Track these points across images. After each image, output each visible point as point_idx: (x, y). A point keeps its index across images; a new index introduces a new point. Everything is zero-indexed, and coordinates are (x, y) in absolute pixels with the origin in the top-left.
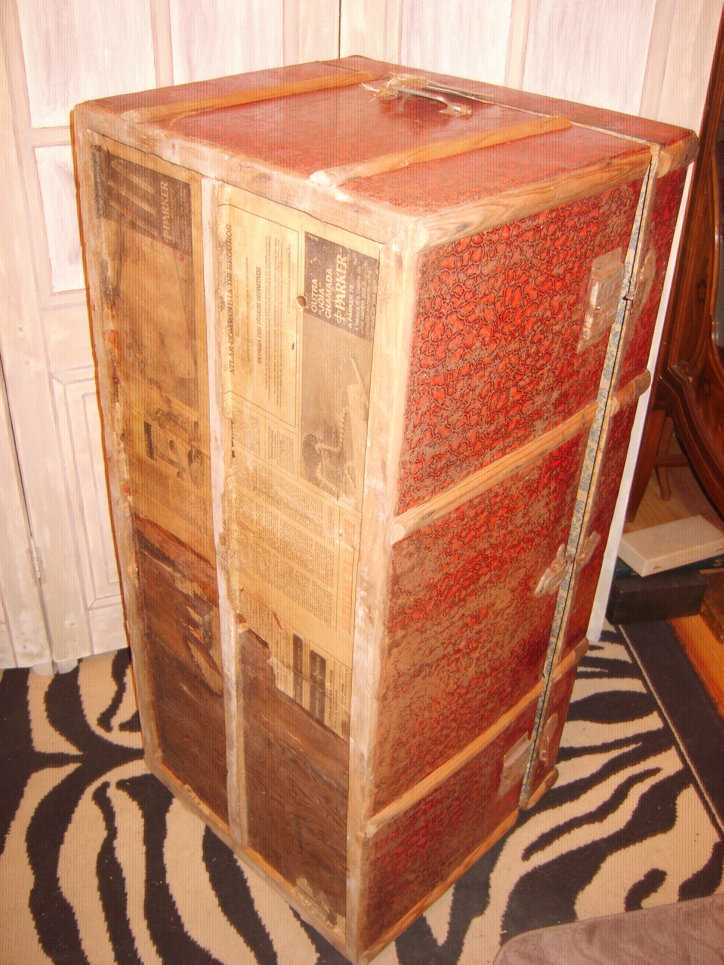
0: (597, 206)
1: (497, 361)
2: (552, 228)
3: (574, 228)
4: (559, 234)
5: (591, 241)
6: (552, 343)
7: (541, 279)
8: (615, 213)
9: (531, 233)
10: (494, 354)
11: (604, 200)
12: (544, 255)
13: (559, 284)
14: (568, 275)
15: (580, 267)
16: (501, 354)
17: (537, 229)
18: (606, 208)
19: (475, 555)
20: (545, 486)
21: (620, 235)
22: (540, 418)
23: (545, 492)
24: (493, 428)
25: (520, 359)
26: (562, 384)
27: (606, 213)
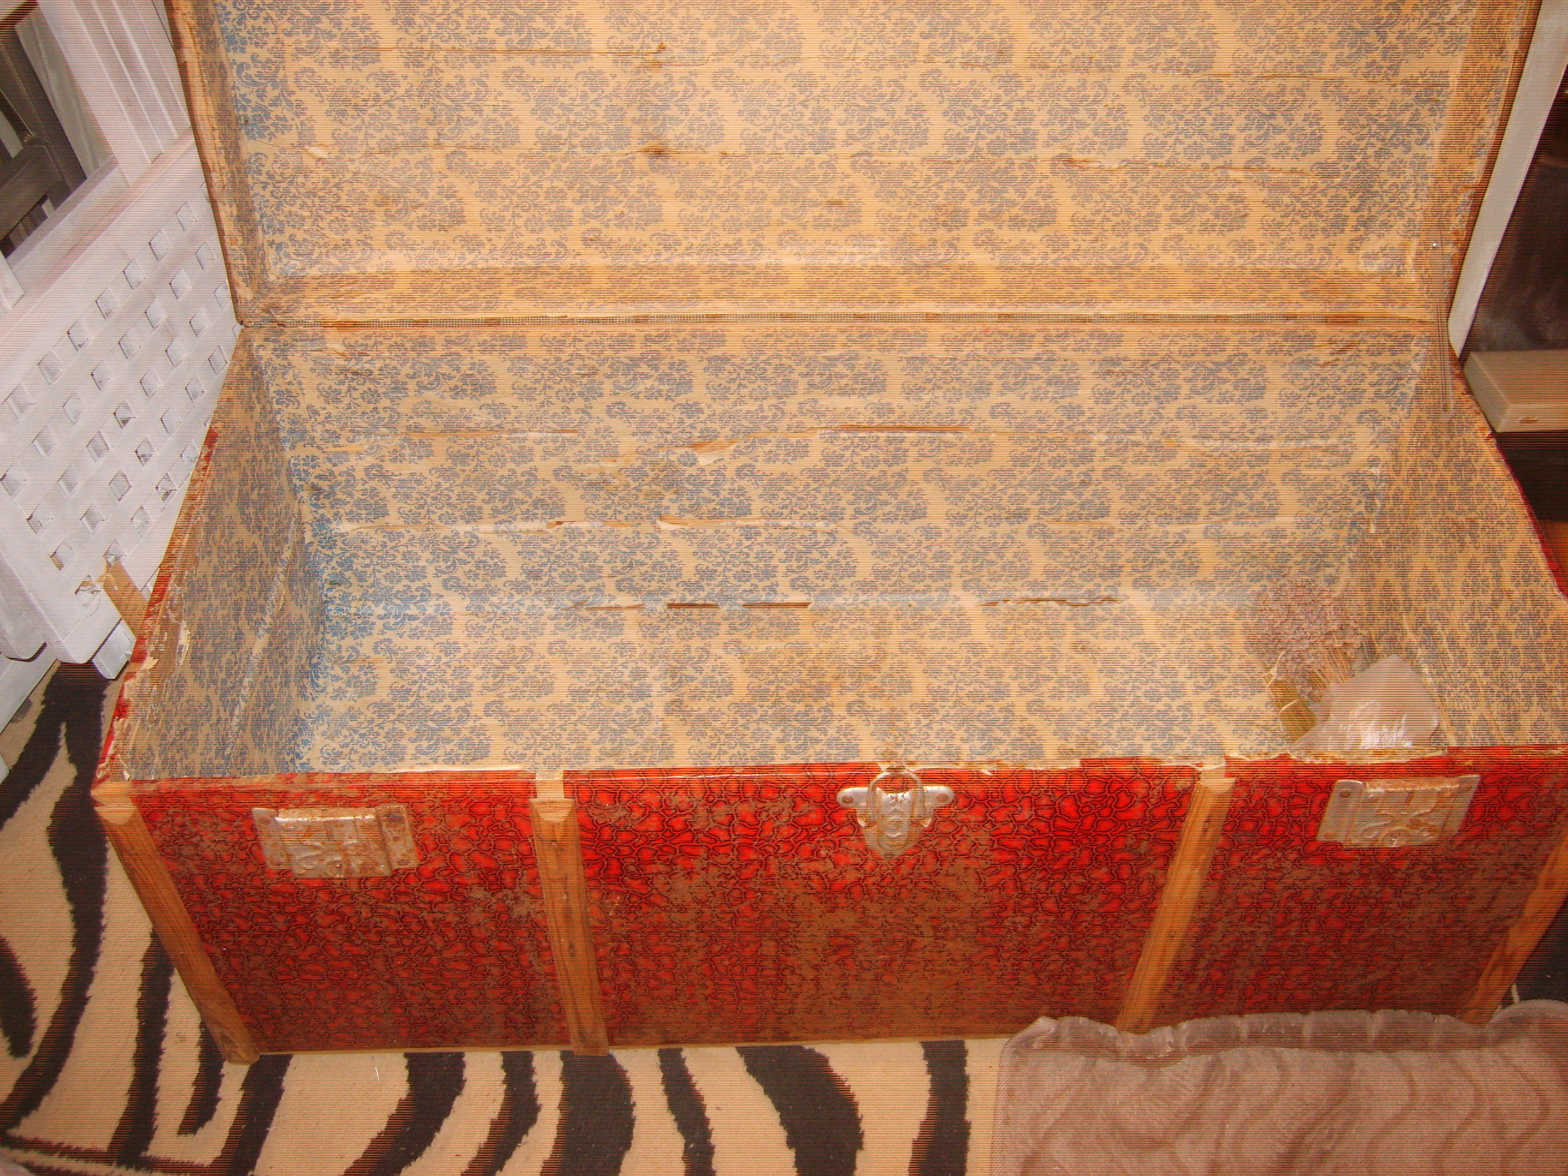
0: (190, 879)
1: (396, 980)
2: (225, 937)
3: (222, 907)
4: (232, 927)
5: (239, 882)
6: (387, 916)
7: (291, 942)
8: (197, 845)
9: (232, 960)
11: (181, 868)
12: (260, 942)
13: (299, 920)
14: (288, 909)
15: (276, 893)
16: (387, 977)
17: (227, 955)
18: (191, 865)
19: (706, 965)
20: (648, 881)
21: (230, 822)
22: (509, 909)
23: (659, 882)
24: (495, 970)
25: (399, 954)
26: (464, 885)
27: (198, 862)
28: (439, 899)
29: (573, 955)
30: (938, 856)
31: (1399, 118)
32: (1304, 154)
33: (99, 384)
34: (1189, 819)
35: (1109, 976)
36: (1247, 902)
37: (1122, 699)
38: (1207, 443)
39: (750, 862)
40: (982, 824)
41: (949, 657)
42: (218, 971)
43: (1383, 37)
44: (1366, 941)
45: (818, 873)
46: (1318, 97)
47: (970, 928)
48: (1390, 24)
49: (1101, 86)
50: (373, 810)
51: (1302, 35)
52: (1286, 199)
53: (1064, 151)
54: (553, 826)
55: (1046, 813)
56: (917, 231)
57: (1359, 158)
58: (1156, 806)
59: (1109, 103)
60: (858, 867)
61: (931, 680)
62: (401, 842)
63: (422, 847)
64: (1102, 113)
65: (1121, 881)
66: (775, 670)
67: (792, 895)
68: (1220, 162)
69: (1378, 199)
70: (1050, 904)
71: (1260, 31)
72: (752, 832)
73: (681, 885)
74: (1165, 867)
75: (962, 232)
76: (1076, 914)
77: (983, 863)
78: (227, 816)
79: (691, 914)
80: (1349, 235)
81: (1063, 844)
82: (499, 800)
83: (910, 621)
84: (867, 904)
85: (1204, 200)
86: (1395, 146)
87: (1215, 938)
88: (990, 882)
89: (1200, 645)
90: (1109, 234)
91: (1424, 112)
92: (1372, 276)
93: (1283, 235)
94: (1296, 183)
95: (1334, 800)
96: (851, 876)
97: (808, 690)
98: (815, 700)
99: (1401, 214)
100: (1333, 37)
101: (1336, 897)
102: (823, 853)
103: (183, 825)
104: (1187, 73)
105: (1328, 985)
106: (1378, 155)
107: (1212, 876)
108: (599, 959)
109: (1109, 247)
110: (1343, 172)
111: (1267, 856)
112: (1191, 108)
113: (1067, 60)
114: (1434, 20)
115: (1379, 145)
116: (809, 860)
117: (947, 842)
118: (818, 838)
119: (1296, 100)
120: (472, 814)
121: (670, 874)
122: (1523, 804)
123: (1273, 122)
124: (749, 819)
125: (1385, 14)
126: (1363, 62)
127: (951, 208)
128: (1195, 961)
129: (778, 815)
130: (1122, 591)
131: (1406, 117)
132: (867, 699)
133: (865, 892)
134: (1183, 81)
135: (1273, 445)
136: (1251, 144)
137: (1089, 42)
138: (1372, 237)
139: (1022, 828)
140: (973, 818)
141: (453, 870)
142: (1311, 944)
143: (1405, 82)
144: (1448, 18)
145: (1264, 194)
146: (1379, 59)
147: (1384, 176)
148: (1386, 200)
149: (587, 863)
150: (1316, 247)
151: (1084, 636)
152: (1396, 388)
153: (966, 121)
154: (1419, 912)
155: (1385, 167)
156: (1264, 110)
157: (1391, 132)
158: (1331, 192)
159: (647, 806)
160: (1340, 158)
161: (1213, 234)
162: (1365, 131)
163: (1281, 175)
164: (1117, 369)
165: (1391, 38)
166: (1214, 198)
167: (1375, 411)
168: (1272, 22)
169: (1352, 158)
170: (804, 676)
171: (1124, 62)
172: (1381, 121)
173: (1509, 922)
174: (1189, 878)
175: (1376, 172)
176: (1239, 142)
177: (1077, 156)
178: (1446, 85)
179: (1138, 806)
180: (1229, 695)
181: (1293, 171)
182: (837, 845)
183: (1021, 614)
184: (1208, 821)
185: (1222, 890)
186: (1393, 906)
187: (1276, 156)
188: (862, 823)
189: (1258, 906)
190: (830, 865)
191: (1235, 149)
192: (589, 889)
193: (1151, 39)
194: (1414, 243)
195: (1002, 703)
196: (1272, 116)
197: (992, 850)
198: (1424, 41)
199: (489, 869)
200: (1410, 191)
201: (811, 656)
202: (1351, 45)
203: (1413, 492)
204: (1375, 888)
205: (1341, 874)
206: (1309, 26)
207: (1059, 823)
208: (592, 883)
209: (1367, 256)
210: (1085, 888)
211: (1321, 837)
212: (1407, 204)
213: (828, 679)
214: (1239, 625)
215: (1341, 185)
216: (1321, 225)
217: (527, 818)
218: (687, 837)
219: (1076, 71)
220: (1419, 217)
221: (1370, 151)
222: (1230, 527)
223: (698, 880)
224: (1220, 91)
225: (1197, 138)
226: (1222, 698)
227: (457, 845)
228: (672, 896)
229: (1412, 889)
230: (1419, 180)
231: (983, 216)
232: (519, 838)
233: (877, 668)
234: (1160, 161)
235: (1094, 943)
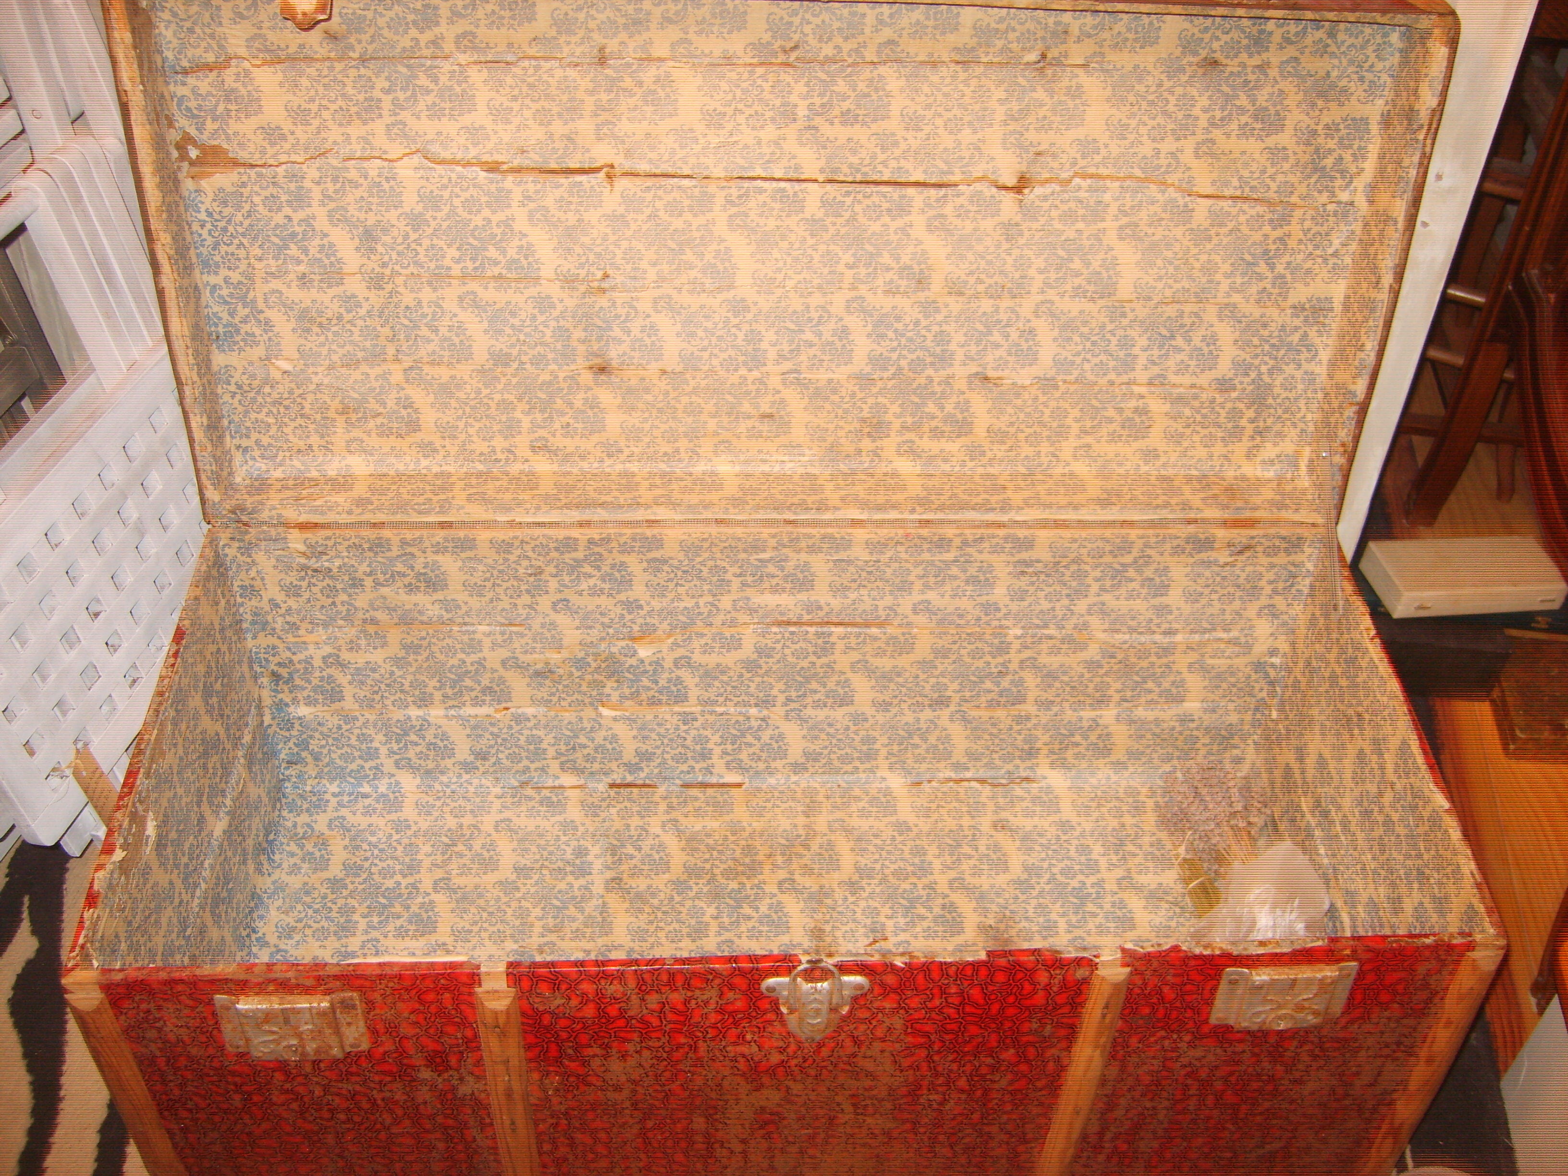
0: (153, 1060)
1: (346, 1153)
2: (184, 1114)
3: (182, 1086)
4: (190, 1105)
5: (199, 1064)
6: (338, 1094)
7: (247, 1119)
8: (160, 1030)
9: (190, 1135)
10: (335, 1158)
11: (143, 1050)
12: (217, 1119)
13: (255, 1098)
14: (245, 1088)
15: (233, 1073)
16: (337, 1151)
17: (185, 1131)
18: (154, 1048)
19: (640, 1140)
20: (585, 1063)
21: (193, 1008)
23: (596, 1063)
24: (440, 1145)
25: (349, 1130)
26: (413, 1067)
27: (160, 1045)
28: (388, 1079)
29: (514, 1130)
30: (856, 1041)
31: (1290, 339)
32: (1203, 371)
33: (73, 581)
34: (1089, 1005)
35: (1021, 1148)
36: (1147, 1079)
37: (1039, 876)
38: (1117, 636)
39: (679, 1046)
40: (895, 1011)
41: (876, 836)
42: (175, 1146)
43: (1272, 267)
44: (1261, 1114)
45: (744, 1056)
46: (1214, 320)
47: (888, 1105)
48: (1278, 254)
49: (1013, 311)
50: (328, 998)
51: (1197, 265)
52: (1187, 412)
53: (980, 370)
54: (496, 1013)
55: (955, 1000)
56: (843, 441)
57: (1253, 375)
58: (1058, 993)
59: (1021, 325)
60: (782, 1050)
61: (859, 858)
62: (353, 1028)
63: (373, 1031)
64: (1014, 335)
65: (1028, 1062)
66: (710, 849)
67: (720, 1076)
68: (1125, 378)
69: (1272, 411)
70: (962, 1083)
71: (1159, 262)
72: (682, 1019)
73: (616, 1067)
74: (1068, 1049)
75: (885, 442)
76: (986, 1091)
77: (897, 1045)
78: (190, 1003)
79: (626, 1093)
80: (1246, 443)
81: (972, 1029)
82: (446, 989)
83: (838, 800)
84: (791, 1084)
85: (1111, 413)
86: (1287, 364)
87: (1119, 1113)
88: (905, 1063)
89: (1114, 823)
90: (1023, 444)
91: (1312, 333)
92: (1270, 481)
93: (1185, 444)
94: (1196, 397)
95: (1223, 986)
96: (775, 1058)
97: (741, 868)
98: (748, 878)
99: (1295, 425)
100: (1226, 267)
101: (1231, 1074)
102: (749, 1037)
103: (148, 1011)
104: (1092, 300)
105: (1229, 1155)
106: (1270, 372)
107: (1113, 1056)
108: (539, 1135)
109: (1023, 455)
110: (1239, 386)
111: (1164, 1038)
112: (1097, 331)
113: (981, 288)
114: (1318, 252)
115: (1272, 362)
116: (735, 1044)
117: (863, 1027)
118: (744, 1024)
119: (1193, 324)
120: (421, 1001)
121: (606, 1057)
122: (1400, 988)
123: (1173, 343)
124: (680, 1007)
125: (1273, 247)
126: (1254, 289)
127: (875, 421)
128: (1101, 1134)
129: (706, 1003)
130: (1040, 772)
131: (1295, 338)
132: (797, 877)
133: (789, 1073)
134: (1089, 307)
135: (1179, 638)
136: (1154, 363)
137: (1001, 272)
138: (1268, 445)
139: (933, 1014)
140: (887, 1005)
141: (402, 1053)
142: (1209, 1118)
143: (1294, 307)
144: (1330, 251)
145: (1167, 407)
146: (1269, 286)
147: (1277, 391)
148: (1280, 411)
149: (528, 1047)
150: (1216, 454)
151: (1004, 815)
152: (1292, 585)
153: (888, 343)
154: (1310, 1086)
155: (1277, 383)
156: (1165, 332)
157: (1282, 352)
158: (1229, 405)
159: (584, 994)
160: (1236, 375)
161: (1120, 444)
162: (1259, 351)
163: (1181, 390)
164: (1031, 570)
165: (1280, 268)
166: (1120, 410)
167: (1273, 606)
168: (1169, 254)
169: (1247, 375)
170: (738, 854)
171: (1034, 290)
172: (1273, 341)
173: (1395, 1096)
174: (1091, 1059)
175: (1270, 387)
176: (1142, 360)
177: (991, 374)
178: (1331, 309)
179: (1041, 993)
180: (1140, 873)
181: (1193, 386)
182: (761, 1029)
183: (944, 793)
184: (1107, 1007)
185: (1123, 1068)
186: (1286, 1082)
187: (1177, 373)
188: (784, 1010)
189: (1158, 1084)
190: (755, 1048)
191: (1139, 367)
192: (529, 1071)
193: (1059, 268)
194: (1307, 452)
195: (925, 881)
196: (1173, 337)
197: (906, 1033)
198: (1309, 271)
199: (436, 1052)
200: (1302, 403)
201: (746, 834)
202: (1244, 274)
203: (1309, 682)
204: (1267, 1065)
205: (1234, 1053)
206: (1204, 257)
207: (968, 1009)
208: (532, 1065)
209: (1264, 462)
210: (994, 1069)
211: (1213, 1020)
212: (1299, 416)
213: (761, 857)
214: (1150, 803)
215: (1239, 399)
216: (1220, 435)
217: (472, 1005)
218: (621, 1023)
219: (991, 297)
220: (1311, 428)
221: (1264, 369)
222: (1140, 712)
223: (631, 1062)
224: (1124, 315)
225: (1103, 357)
226: (1134, 875)
227: (406, 1030)
228: (607, 1076)
229: (1301, 1066)
230: (1310, 395)
231: (904, 428)
232: (465, 1023)
233: (807, 847)
234: (1068, 378)
235: (1005, 1118)
